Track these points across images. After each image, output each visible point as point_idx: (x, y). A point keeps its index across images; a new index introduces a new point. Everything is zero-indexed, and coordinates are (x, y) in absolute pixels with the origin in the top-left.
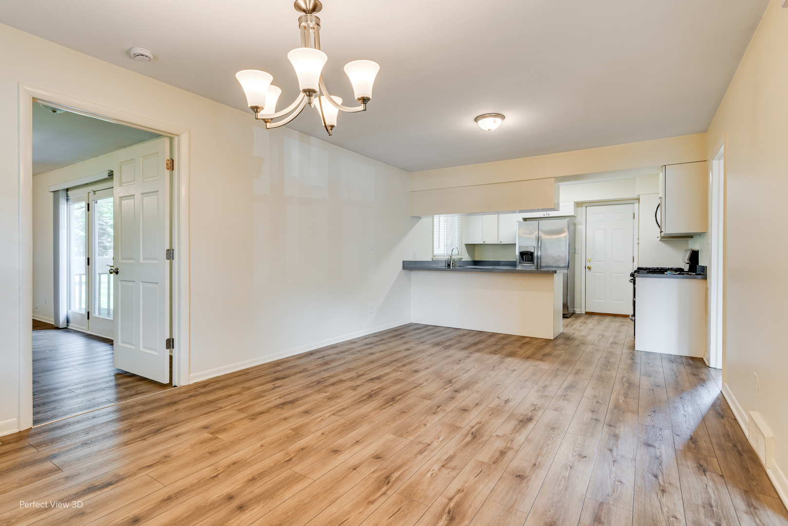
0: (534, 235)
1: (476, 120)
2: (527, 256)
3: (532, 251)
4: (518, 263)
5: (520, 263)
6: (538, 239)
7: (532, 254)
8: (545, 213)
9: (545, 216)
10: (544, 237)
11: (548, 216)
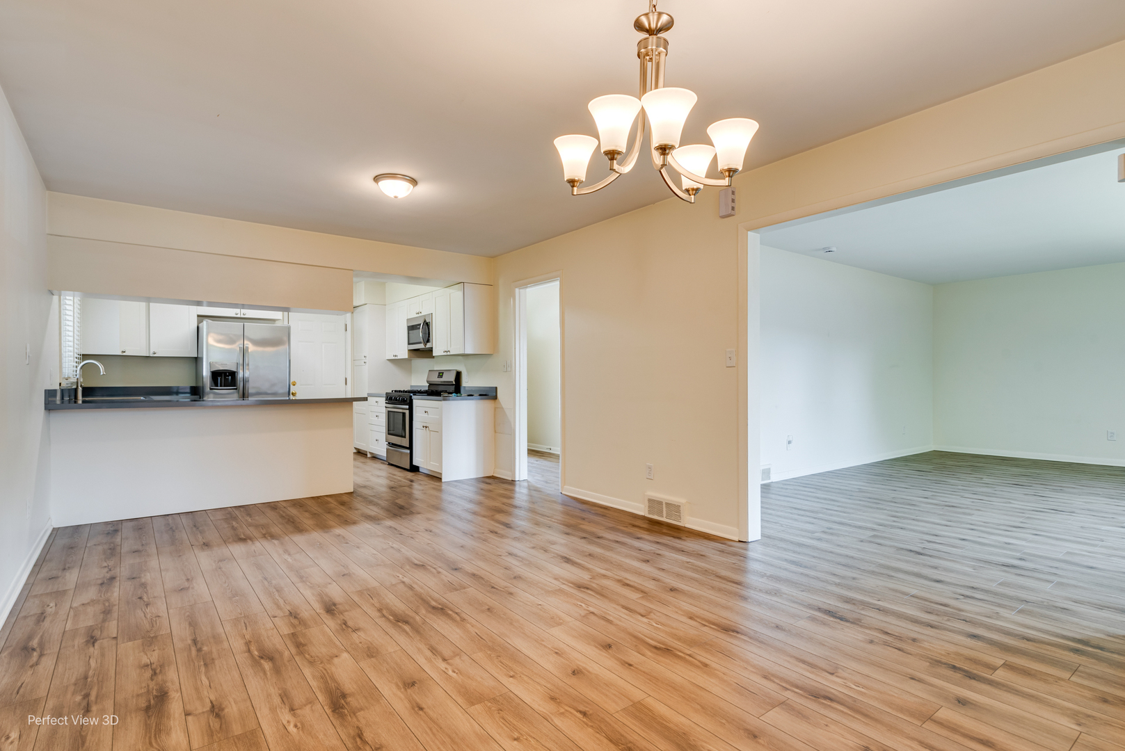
0: (238, 343)
1: (377, 179)
2: (225, 378)
3: (234, 370)
4: (207, 389)
5: (211, 389)
6: (244, 351)
7: (233, 374)
8: (238, 311)
9: (239, 316)
10: (251, 348)
11: (242, 316)
